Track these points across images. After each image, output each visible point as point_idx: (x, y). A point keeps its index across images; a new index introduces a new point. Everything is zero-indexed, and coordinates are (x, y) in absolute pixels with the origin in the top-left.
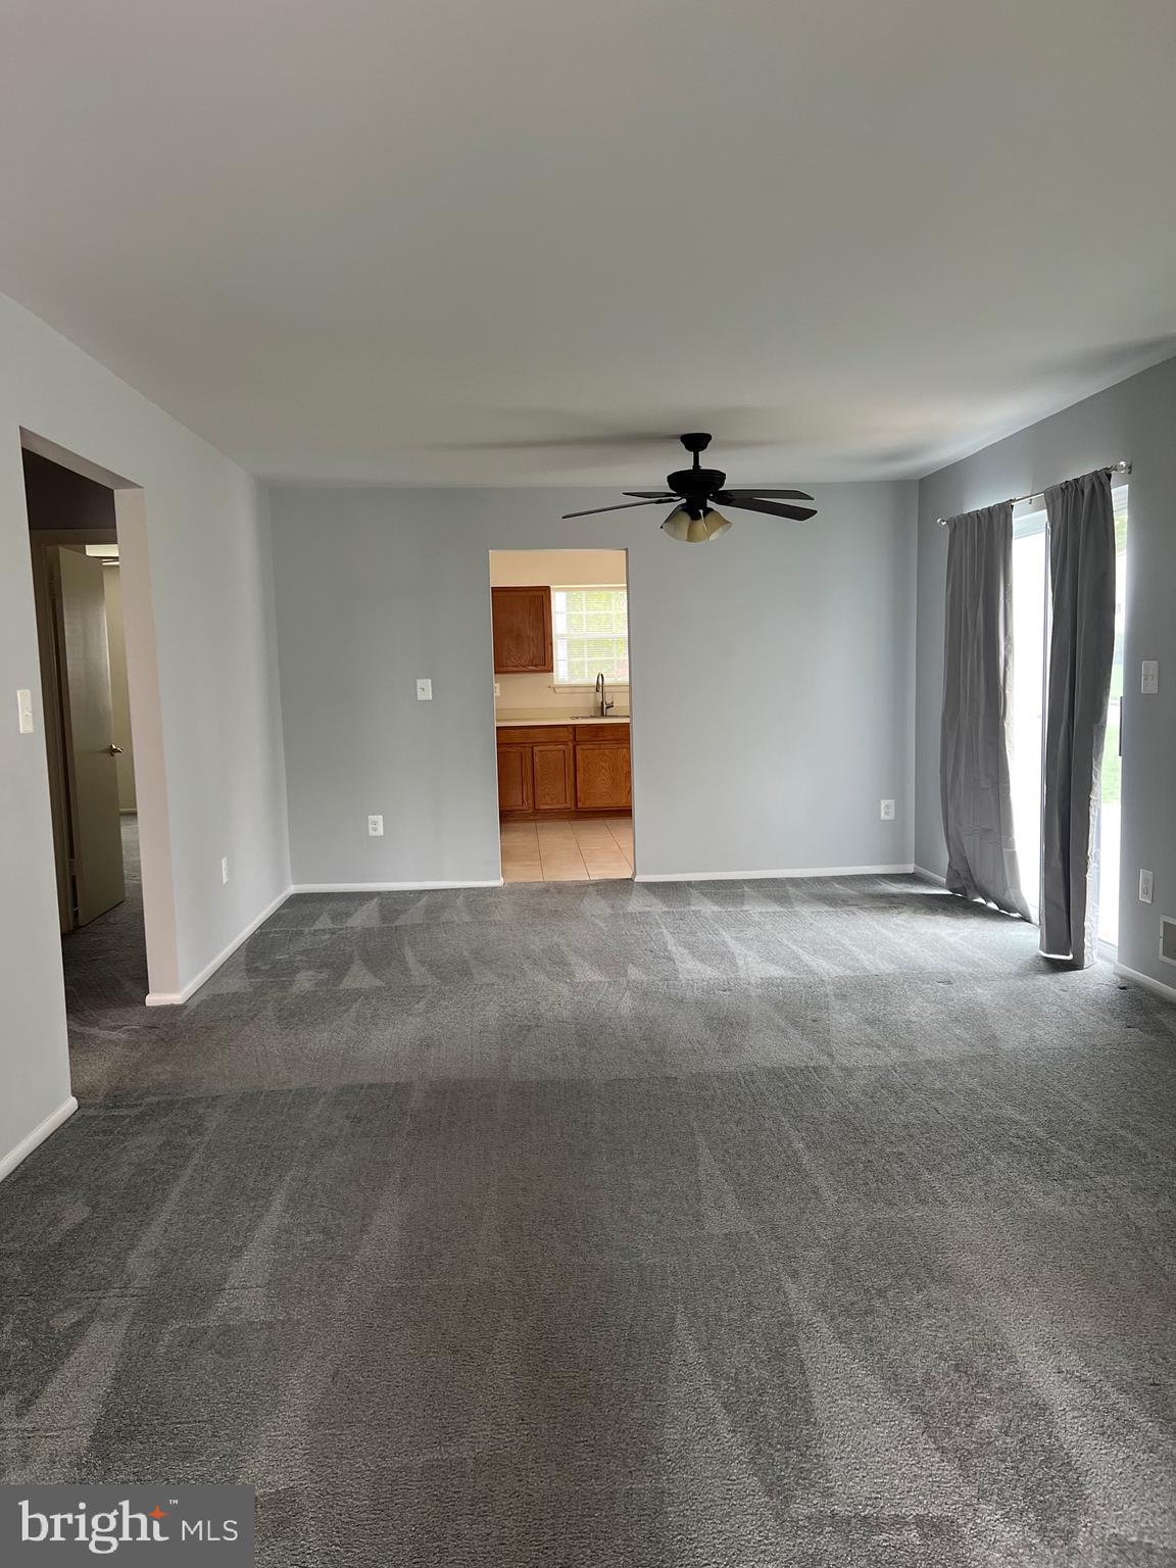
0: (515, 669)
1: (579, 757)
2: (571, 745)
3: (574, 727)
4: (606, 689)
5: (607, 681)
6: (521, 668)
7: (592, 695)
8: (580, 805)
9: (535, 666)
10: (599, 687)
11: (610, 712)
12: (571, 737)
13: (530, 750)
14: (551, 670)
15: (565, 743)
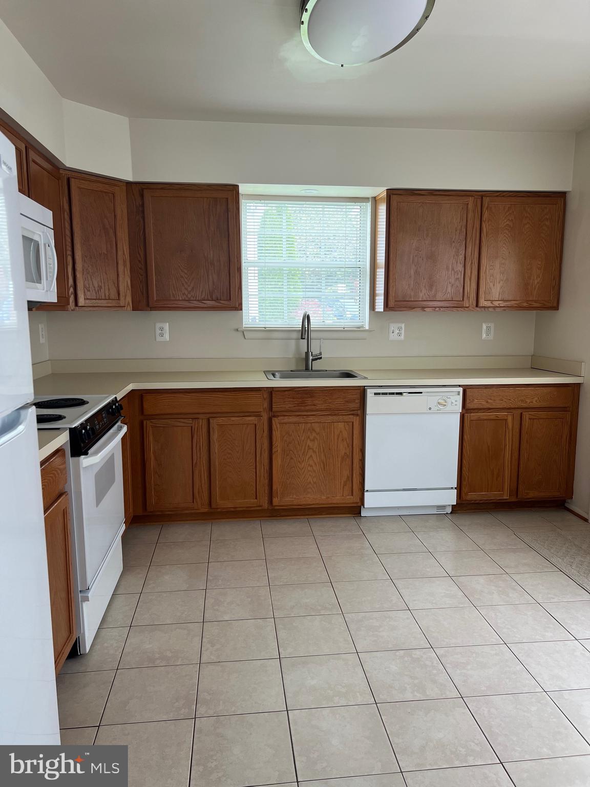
0: (187, 304)
1: (277, 434)
2: (265, 417)
3: (271, 391)
4: (313, 335)
5: (315, 323)
6: (196, 304)
7: (293, 343)
8: (276, 501)
9: (217, 300)
10: (305, 332)
11: (317, 365)
12: (266, 405)
13: (205, 422)
14: (239, 307)
15: (257, 415)
